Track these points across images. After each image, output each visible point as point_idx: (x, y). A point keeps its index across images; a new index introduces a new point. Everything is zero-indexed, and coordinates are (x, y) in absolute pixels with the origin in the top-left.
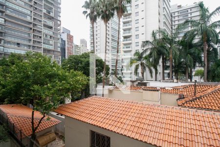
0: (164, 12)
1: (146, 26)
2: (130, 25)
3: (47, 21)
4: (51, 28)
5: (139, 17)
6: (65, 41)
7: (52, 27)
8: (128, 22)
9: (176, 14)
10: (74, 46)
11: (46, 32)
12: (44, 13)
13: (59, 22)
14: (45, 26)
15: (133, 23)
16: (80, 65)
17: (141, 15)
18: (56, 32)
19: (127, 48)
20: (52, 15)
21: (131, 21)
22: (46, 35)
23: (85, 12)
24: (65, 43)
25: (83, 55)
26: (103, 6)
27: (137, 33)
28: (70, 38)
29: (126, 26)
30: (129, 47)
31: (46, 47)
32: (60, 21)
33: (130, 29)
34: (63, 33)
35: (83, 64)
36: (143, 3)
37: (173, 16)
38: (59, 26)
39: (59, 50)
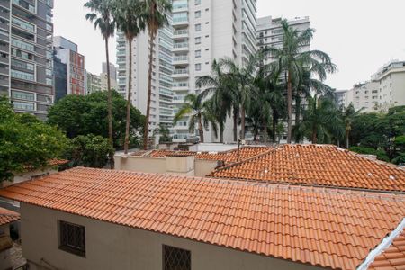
0: (243, 28)
1: (212, 50)
2: (185, 46)
3: (20, 22)
4: (30, 37)
5: (202, 34)
6: (65, 65)
7: (32, 36)
8: (182, 40)
9: (269, 33)
10: (85, 75)
11: (19, 46)
12: (13, 6)
13: (48, 27)
14: (15, 31)
15: (192, 42)
16: (85, 114)
17: (205, 29)
18: (42, 47)
19: (181, 85)
20: (33, 10)
21: (188, 39)
22: (19, 52)
23: (90, 16)
24: (66, 69)
25: (93, 95)
26: (123, 10)
27: (197, 61)
28: (77, 59)
29: (180, 46)
30: (185, 85)
31: (19, 77)
32: (52, 25)
33: (185, 53)
34: (61, 48)
35: (92, 111)
36: (207, 10)
37: (264, 35)
38: (49, 35)
39: (49, 82)
